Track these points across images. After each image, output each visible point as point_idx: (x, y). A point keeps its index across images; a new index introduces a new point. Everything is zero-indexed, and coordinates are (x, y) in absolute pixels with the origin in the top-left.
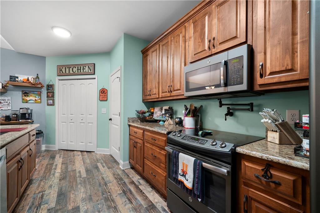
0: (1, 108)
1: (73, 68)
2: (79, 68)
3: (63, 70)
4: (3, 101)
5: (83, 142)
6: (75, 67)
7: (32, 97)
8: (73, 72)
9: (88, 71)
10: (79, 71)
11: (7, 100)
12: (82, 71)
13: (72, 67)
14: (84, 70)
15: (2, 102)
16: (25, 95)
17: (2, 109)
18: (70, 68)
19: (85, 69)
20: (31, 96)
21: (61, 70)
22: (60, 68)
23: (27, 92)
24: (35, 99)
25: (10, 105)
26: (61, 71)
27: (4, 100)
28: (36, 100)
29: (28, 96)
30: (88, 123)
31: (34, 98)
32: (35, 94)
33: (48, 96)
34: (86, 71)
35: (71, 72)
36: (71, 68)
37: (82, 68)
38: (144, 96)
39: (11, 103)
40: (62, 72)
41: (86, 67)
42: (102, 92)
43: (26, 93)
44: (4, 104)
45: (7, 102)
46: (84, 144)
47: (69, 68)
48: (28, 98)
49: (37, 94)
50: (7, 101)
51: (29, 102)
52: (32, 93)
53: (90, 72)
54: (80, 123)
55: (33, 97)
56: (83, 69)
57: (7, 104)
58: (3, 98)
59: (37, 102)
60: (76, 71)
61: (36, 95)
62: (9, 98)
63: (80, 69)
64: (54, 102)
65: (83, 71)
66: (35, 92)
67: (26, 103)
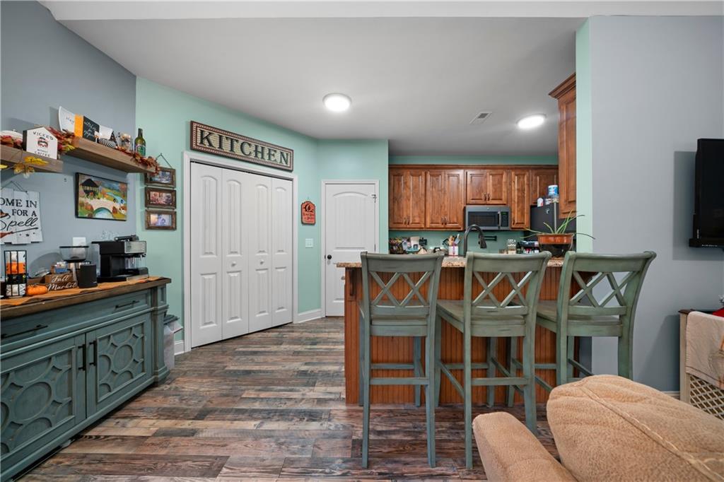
0: (3, 235)
1: (242, 144)
2: (260, 149)
3: (211, 138)
4: (11, 207)
5: (264, 312)
6: (250, 145)
7: (105, 200)
8: (243, 152)
9: (281, 162)
10: (260, 155)
11: (23, 203)
12: (266, 157)
13: (241, 141)
14: (272, 157)
15: (7, 209)
16: (88, 188)
17: (7, 239)
18: (235, 142)
19: (273, 155)
20: (104, 195)
21: (207, 138)
22: (202, 132)
23: (93, 179)
24: (114, 208)
25: (38, 223)
26: (206, 142)
27: (12, 203)
28: (115, 210)
29: (95, 194)
30: (277, 268)
31: (109, 205)
32: (113, 189)
33: (148, 202)
34: (275, 160)
35: (237, 151)
36: (237, 141)
37: (266, 152)
38: (391, 223)
39: (38, 216)
40: (210, 145)
41: (275, 151)
42: (305, 208)
43: (89, 183)
44: (12, 218)
45: (25, 213)
46: (266, 314)
47: (232, 140)
48: (95, 203)
49: (118, 190)
50: (24, 208)
51: (98, 216)
52: (106, 185)
53: (285, 165)
54: (257, 270)
55: (108, 199)
56: (269, 154)
57: (24, 219)
58: (9, 194)
59: (117, 216)
60: (250, 153)
61: (117, 193)
62: (34, 196)
63: (262, 153)
64: (174, 221)
65: (269, 159)
66: (115, 185)
67: (90, 217)
